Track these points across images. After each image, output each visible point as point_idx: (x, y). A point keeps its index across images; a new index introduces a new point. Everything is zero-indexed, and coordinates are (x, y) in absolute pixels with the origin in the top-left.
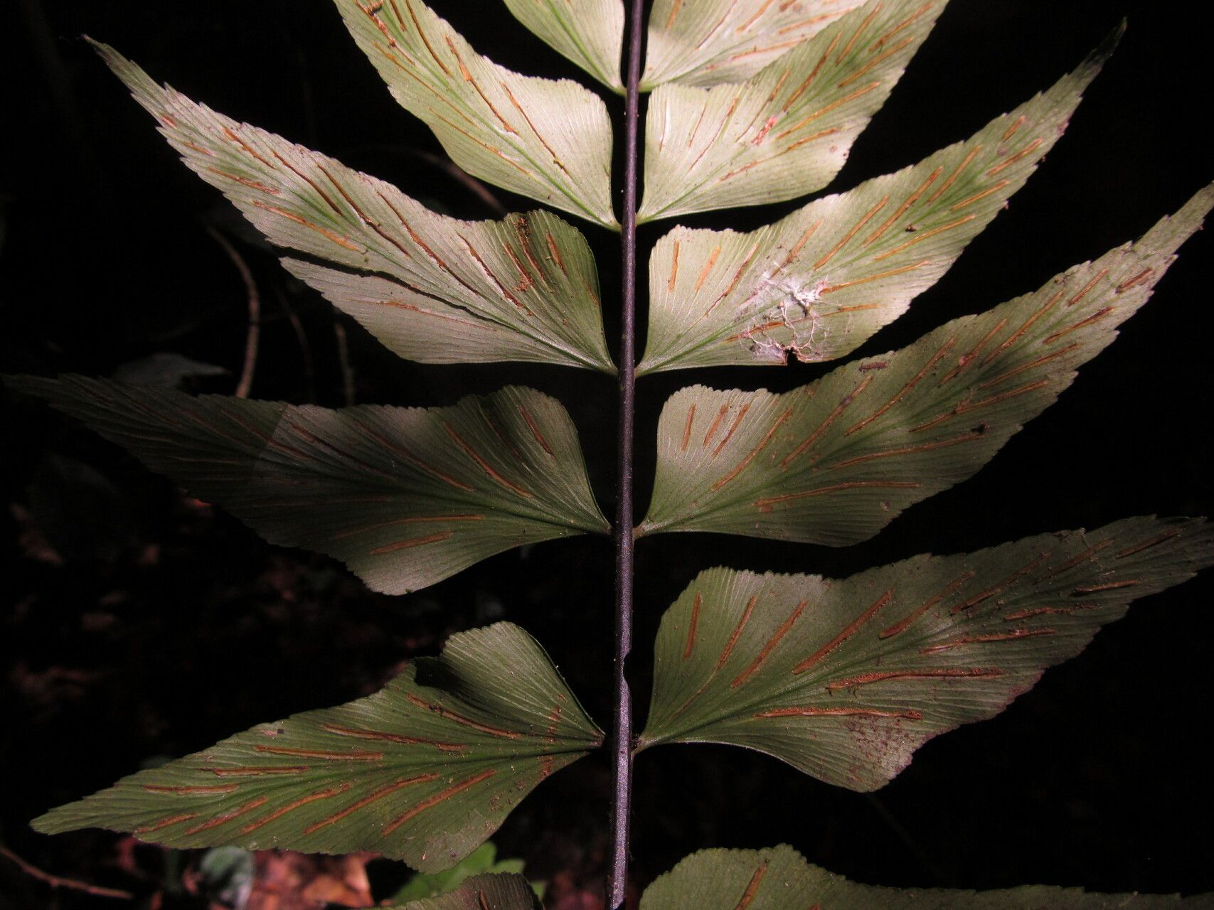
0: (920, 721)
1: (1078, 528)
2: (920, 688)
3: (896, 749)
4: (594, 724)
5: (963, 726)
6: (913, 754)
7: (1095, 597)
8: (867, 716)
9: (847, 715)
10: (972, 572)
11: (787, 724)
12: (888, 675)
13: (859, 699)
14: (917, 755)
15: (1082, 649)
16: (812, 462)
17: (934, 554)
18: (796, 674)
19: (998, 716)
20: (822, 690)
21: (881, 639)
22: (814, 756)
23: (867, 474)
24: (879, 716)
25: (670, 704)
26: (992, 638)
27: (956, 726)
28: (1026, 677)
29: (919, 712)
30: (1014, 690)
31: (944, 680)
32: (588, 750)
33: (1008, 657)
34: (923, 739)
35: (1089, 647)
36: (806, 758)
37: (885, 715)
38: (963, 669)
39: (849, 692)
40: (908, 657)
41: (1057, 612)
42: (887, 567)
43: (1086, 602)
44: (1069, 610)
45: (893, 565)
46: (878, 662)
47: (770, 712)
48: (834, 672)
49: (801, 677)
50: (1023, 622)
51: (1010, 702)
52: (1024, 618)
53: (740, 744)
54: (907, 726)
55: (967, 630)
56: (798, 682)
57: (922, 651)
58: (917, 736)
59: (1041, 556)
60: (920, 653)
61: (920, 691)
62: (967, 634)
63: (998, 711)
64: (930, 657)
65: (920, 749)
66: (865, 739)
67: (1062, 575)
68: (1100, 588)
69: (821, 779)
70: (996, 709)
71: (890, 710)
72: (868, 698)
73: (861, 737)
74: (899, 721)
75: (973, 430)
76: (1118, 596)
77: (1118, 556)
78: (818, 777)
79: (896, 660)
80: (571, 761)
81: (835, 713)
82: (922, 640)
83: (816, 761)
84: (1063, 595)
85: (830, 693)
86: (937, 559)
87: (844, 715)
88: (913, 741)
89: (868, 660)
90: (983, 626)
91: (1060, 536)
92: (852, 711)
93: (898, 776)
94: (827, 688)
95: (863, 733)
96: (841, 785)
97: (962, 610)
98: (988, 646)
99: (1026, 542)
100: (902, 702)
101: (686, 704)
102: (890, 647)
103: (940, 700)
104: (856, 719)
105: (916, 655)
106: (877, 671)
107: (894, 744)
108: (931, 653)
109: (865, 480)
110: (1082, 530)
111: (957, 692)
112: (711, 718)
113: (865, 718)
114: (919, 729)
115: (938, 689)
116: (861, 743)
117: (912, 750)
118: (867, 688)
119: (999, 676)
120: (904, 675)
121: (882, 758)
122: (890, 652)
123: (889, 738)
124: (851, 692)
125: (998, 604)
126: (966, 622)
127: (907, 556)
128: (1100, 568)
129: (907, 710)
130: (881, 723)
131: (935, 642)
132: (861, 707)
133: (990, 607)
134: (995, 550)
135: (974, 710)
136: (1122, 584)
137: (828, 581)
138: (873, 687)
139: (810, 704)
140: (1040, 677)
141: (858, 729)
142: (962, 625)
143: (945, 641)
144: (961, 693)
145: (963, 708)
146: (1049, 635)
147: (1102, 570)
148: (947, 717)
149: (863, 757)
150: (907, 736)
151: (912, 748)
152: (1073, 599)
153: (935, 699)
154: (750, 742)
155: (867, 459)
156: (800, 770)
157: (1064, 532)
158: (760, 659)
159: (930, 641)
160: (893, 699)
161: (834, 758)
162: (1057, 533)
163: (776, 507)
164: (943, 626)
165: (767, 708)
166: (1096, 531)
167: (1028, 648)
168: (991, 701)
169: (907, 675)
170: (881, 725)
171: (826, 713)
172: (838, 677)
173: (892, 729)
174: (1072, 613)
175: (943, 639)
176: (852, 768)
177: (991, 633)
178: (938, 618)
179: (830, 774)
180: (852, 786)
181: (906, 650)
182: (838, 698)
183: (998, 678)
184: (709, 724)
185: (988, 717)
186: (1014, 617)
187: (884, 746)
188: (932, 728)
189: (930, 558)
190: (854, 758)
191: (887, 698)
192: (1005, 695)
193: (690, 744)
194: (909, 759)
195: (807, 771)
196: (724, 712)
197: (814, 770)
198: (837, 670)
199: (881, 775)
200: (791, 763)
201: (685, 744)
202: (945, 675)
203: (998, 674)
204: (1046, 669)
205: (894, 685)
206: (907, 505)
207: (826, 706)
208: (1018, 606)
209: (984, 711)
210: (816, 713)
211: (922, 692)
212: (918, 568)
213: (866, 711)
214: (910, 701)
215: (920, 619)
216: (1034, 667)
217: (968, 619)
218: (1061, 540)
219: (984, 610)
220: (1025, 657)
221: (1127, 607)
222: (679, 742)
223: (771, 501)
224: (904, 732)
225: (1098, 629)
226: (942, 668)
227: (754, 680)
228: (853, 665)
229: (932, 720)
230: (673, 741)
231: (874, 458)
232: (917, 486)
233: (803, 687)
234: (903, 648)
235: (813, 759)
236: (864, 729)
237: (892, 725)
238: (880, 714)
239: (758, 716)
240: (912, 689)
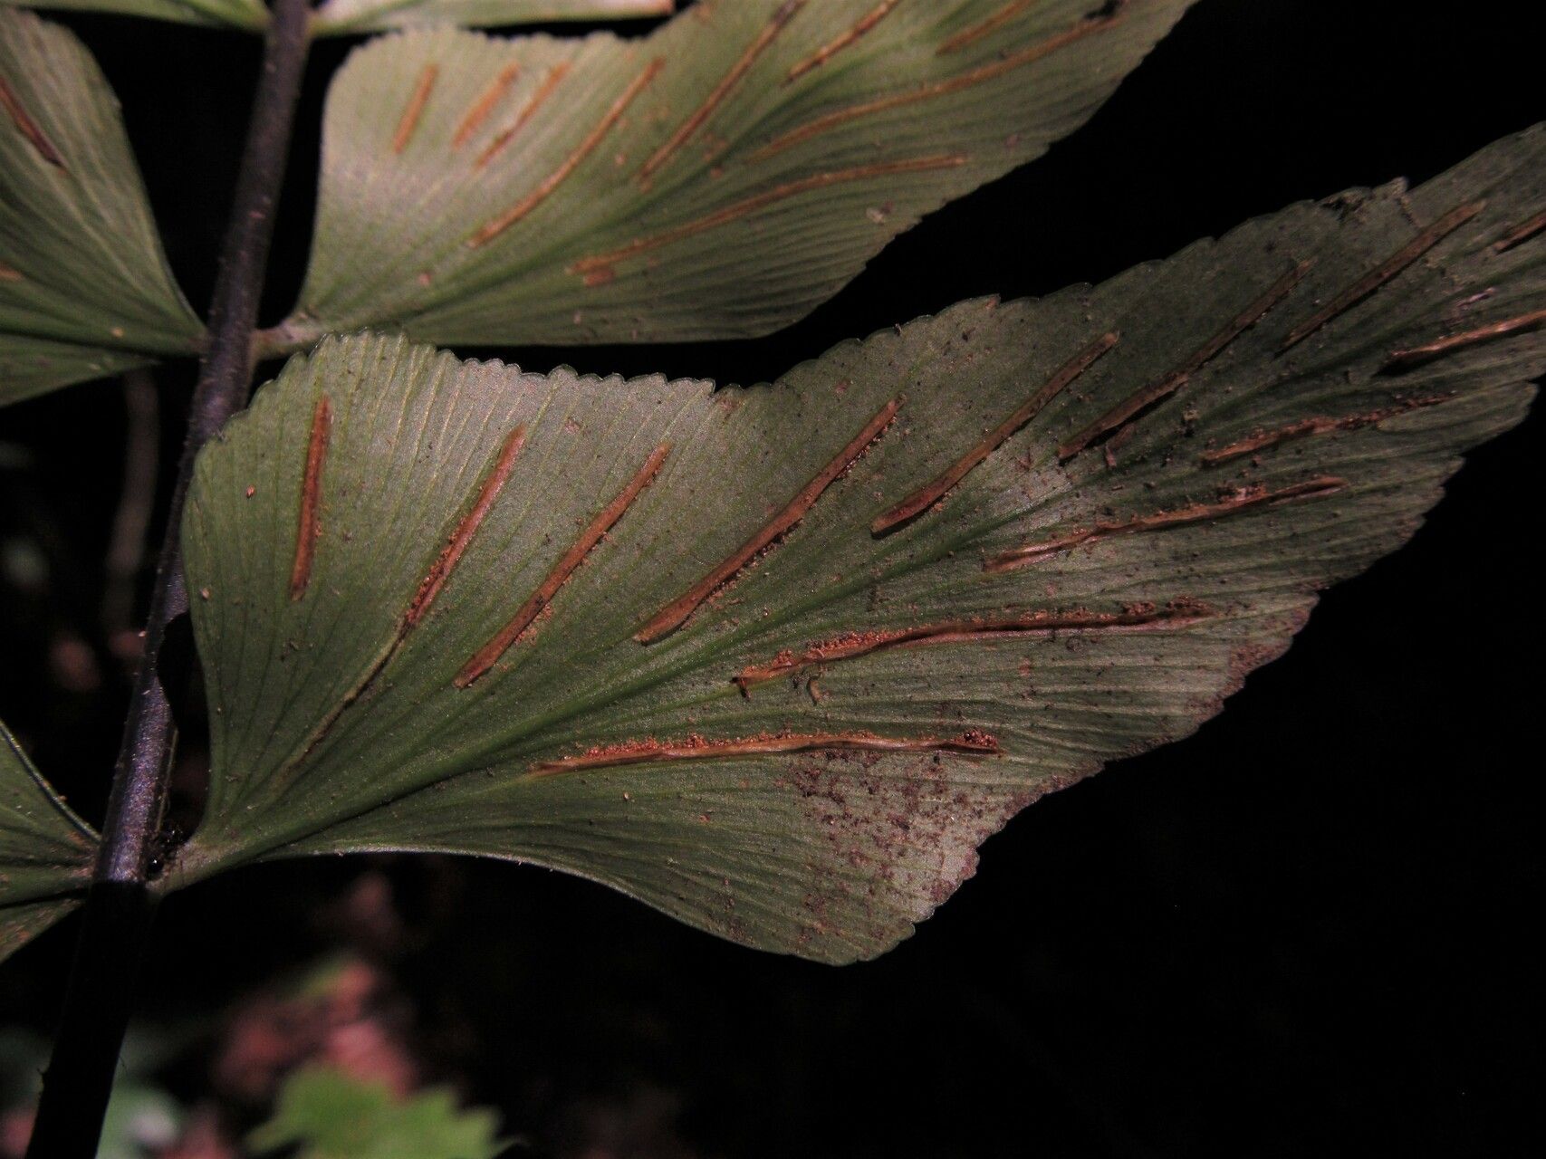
0: (994, 757)
1: (1386, 178)
2: (989, 664)
3: (934, 838)
4: (72, 815)
5: (1113, 769)
6: (981, 850)
7: (1446, 370)
8: (845, 750)
9: (792, 752)
10: (1110, 337)
11: (629, 786)
12: (900, 633)
13: (825, 705)
14: (990, 850)
15: (1417, 524)
16: (708, 157)
17: (1006, 298)
18: (645, 644)
19: (1205, 727)
20: (723, 685)
21: (878, 536)
22: (706, 874)
23: (834, 155)
24: (883, 750)
25: (270, 738)
26: (1174, 517)
27: (1094, 768)
28: (1273, 617)
29: (991, 731)
30: (1241, 656)
31: (1053, 640)
32: (70, 892)
33: (1218, 567)
34: (1007, 807)
35: (1431, 516)
36: (686, 880)
37: (898, 745)
38: (1101, 607)
39: (796, 685)
40: (953, 579)
41: (1344, 427)
42: (880, 339)
43: (1422, 387)
44: (1375, 417)
45: (897, 331)
46: (873, 596)
47: (576, 752)
48: (753, 634)
49: (662, 652)
50: (1255, 465)
51: (1233, 690)
52: (1256, 451)
53: (504, 852)
54: (961, 773)
55: (1108, 501)
56: (653, 665)
57: (989, 562)
58: (991, 799)
59: (1292, 266)
60: (985, 568)
61: (990, 674)
62: (1108, 512)
63: (1201, 715)
64: (1011, 578)
65: (999, 834)
66: (846, 816)
67: (1350, 319)
68: (1456, 340)
69: (729, 938)
70: (1197, 711)
71: (913, 731)
72: (851, 700)
73: (834, 809)
74: (936, 759)
75: (1091, 16)
76: (1508, 360)
77: (1500, 245)
78: (720, 930)
79: (921, 590)
80: (36, 930)
81: (759, 748)
82: (986, 531)
83: (715, 886)
84: (1360, 378)
85: (744, 693)
86: (1017, 309)
87: (785, 753)
88: (980, 814)
89: (844, 595)
90: (1148, 487)
91: (1340, 203)
92: (808, 739)
93: (938, 910)
94: (735, 680)
95: (839, 800)
96: (783, 950)
97: (1090, 446)
98: (1166, 543)
99: (1250, 232)
100: (944, 706)
101: (316, 734)
102: (900, 558)
103: (1045, 695)
104: (819, 759)
105: (972, 572)
106: (872, 624)
107: (928, 826)
108: (1012, 566)
109: (828, 169)
110: (1399, 184)
111: (1088, 670)
112: (405, 776)
113: (844, 757)
114: (997, 781)
115: (1038, 663)
116: (833, 828)
117: (978, 839)
118: (843, 672)
119: (1199, 620)
120: (942, 632)
121: (892, 863)
122: (905, 570)
123: (912, 808)
124: (802, 687)
125: (1183, 422)
126: (1102, 478)
127: (934, 305)
128: (1453, 284)
129: (959, 728)
130: (889, 768)
131: (1024, 536)
132: (831, 726)
133: (1165, 432)
134: (1166, 267)
135: (1136, 718)
136: (1517, 322)
137: (730, 393)
138: (862, 668)
139: (689, 724)
140: (1306, 614)
141: (825, 789)
142: (1094, 488)
143: (1052, 532)
144: (1101, 672)
145: (1109, 716)
146: (1327, 492)
147: (1459, 289)
148: (1069, 745)
149: (840, 864)
150: (961, 799)
151: (979, 833)
152: (1386, 384)
153: (1033, 694)
154: (529, 845)
155: (833, 123)
156: (671, 914)
157: (1350, 195)
158: (539, 604)
159: (1009, 532)
160: (918, 697)
161: (763, 874)
162: (1333, 199)
163: (624, 268)
164: (1040, 494)
165: (567, 743)
166: (1438, 181)
167: (1271, 536)
168: (1183, 688)
169: (954, 630)
170: (889, 772)
171: (733, 749)
172: (762, 647)
173: (920, 783)
174: (1385, 425)
175: (1043, 529)
176: (810, 900)
177: (1169, 506)
178: (1027, 469)
179: (754, 919)
180: (812, 948)
181: (947, 562)
182: (765, 702)
183: (1197, 626)
184: (401, 795)
185: (1179, 732)
186: (1228, 452)
187: (899, 831)
188: (1029, 776)
189: (996, 307)
190: (818, 870)
191: (899, 697)
192: (1219, 671)
193: (348, 856)
194: (969, 863)
195: (690, 917)
196: (440, 759)
197: (710, 915)
198: (760, 628)
199: (893, 912)
200: (648, 898)
201: (336, 856)
202: (1053, 626)
203: (1197, 614)
204: (1321, 593)
205: (918, 662)
206: (933, 205)
207: (733, 728)
208: (1237, 421)
209: (1165, 718)
210: (705, 749)
211: (999, 677)
212: (965, 337)
213: (844, 737)
214: (965, 702)
215: (978, 474)
216: (1289, 588)
217: (1109, 472)
218: (1342, 217)
219: (1149, 441)
220: (1266, 561)
221: (1533, 390)
222: (317, 853)
223: (613, 258)
224: (954, 790)
225: (1457, 464)
226: (1047, 606)
227: (525, 662)
228: (802, 612)
229: (1029, 755)
230: (296, 850)
231: (850, 118)
232: (959, 161)
233: (671, 677)
234: (939, 558)
235: (702, 880)
236: (840, 788)
237: (920, 771)
238: (882, 743)
239: (544, 767)
240: (965, 669)
